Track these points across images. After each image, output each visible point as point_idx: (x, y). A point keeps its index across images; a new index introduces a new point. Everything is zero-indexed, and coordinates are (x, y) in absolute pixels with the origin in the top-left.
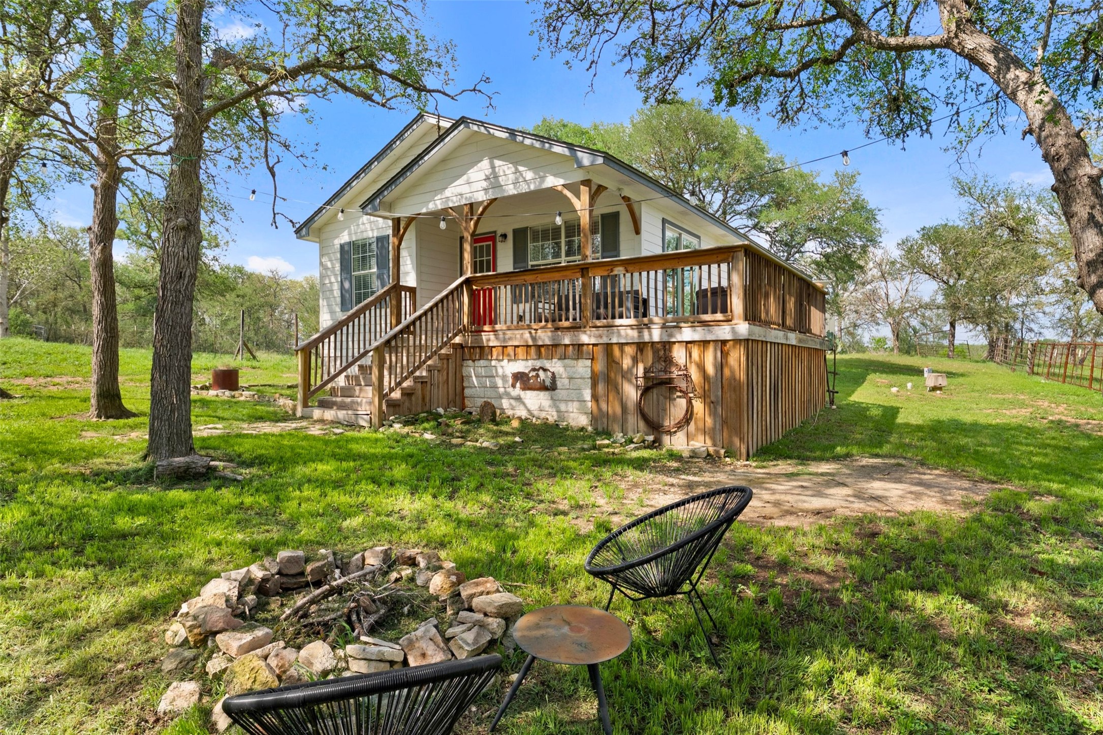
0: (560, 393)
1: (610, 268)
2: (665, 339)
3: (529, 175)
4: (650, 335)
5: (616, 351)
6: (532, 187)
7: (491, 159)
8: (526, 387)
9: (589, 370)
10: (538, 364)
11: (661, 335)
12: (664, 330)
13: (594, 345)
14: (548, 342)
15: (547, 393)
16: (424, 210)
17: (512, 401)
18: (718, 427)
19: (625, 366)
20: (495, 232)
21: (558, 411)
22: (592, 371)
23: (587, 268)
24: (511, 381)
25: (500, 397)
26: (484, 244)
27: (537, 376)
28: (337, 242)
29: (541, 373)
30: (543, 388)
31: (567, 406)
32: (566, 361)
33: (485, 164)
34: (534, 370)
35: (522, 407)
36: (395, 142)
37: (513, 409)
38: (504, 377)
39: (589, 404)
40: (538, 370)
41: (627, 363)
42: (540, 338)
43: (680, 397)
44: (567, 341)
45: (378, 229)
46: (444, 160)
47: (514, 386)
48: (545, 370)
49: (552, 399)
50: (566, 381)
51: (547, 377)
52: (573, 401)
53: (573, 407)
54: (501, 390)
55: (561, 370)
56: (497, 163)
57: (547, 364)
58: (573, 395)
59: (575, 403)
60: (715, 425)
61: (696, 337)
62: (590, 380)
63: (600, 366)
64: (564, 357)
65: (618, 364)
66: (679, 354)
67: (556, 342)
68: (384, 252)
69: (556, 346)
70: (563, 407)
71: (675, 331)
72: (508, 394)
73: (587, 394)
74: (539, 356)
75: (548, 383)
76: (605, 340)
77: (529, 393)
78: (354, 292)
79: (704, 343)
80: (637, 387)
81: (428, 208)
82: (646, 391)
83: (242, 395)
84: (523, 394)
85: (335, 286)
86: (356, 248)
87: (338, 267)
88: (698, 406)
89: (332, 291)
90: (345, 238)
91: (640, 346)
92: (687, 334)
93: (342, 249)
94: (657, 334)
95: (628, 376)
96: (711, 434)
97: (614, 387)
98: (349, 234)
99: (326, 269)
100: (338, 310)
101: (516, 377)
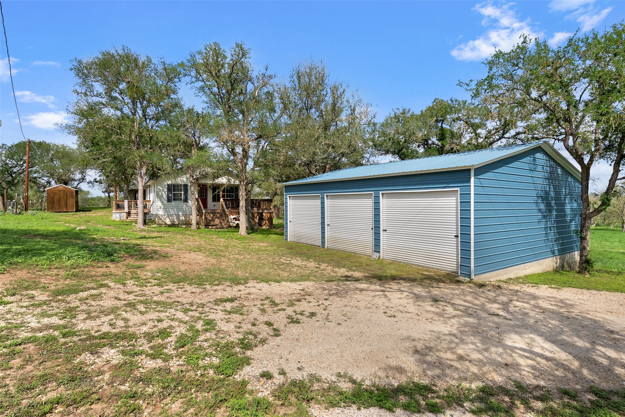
5: (254, 214)
8: (236, 220)
28: (166, 183)
34: (238, 217)
37: (233, 225)
38: (231, 219)
41: (256, 216)
43: (264, 221)
45: (184, 182)
47: (233, 220)
60: (269, 224)
61: (267, 212)
65: (254, 216)
66: (264, 214)
68: (186, 188)
71: (263, 211)
72: (231, 222)
78: (173, 197)
80: (257, 220)
82: (259, 220)
84: (235, 222)
85: (164, 195)
86: (174, 186)
87: (166, 190)
88: (267, 222)
89: (163, 196)
90: (170, 182)
91: (258, 213)
92: (265, 211)
93: (168, 185)
94: (261, 211)
95: (256, 218)
96: (269, 226)
97: (254, 220)
98: (172, 181)
99: (160, 190)
100: (166, 202)
101: (234, 218)
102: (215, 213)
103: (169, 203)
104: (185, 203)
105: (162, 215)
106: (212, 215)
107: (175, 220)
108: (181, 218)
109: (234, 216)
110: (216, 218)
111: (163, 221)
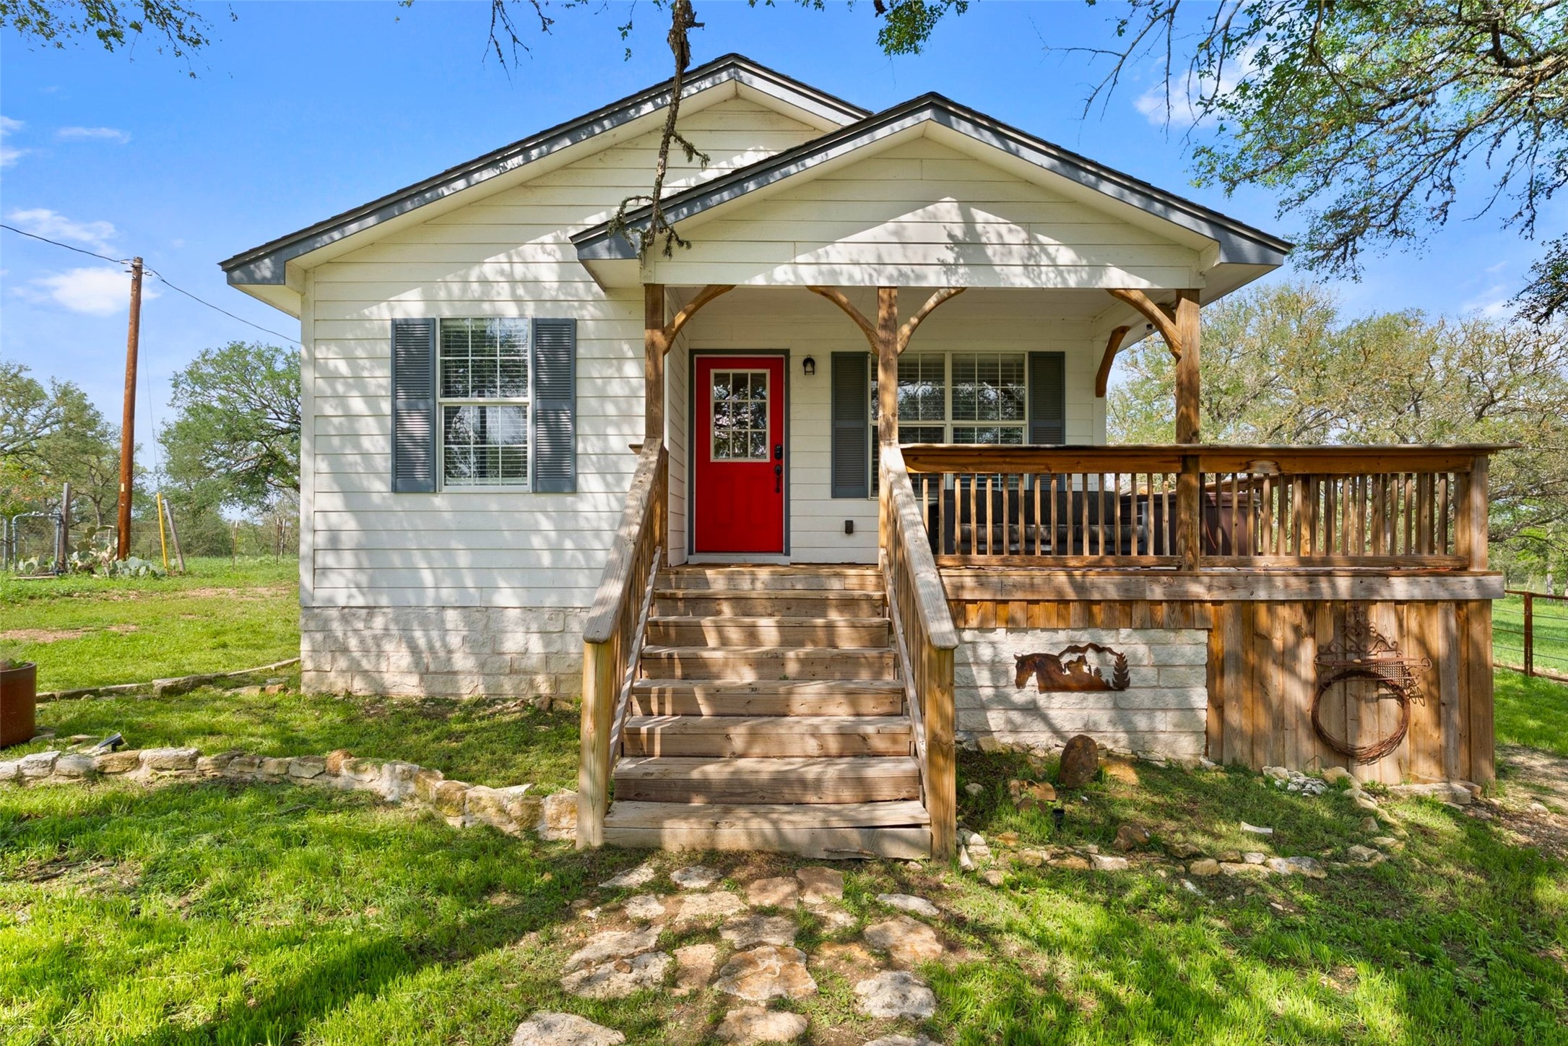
0: (1137, 695)
1: (1244, 460)
2: (1361, 595)
3: (1065, 256)
4: (1333, 587)
5: (1263, 615)
6: (1072, 282)
7: (965, 205)
8: (1049, 685)
9: (1204, 651)
10: (1084, 638)
11: (1353, 587)
12: (1358, 580)
13: (1214, 603)
14: (1113, 594)
15: (1105, 697)
16: (759, 281)
17: (1016, 716)
18: (1452, 745)
19: (1278, 643)
20: (787, 352)
21: (1131, 731)
22: (1210, 652)
23: (1197, 456)
24: (1013, 672)
25: (983, 707)
26: (749, 371)
27: (1082, 660)
28: (383, 314)
29: (1091, 656)
30: (1093, 685)
31: (1151, 718)
32: (1152, 632)
33: (948, 209)
34: (1073, 649)
35: (1038, 725)
36: (637, 105)
37: (1015, 730)
38: (996, 668)
39: (1203, 715)
40: (1084, 650)
41: (1281, 637)
42: (1093, 585)
43: (1386, 696)
44: (1157, 592)
45: (539, 301)
46: (822, 180)
47: (1020, 684)
48: (1099, 649)
49: (1116, 707)
50: (1150, 673)
51: (1104, 662)
52: (1165, 710)
53: (1164, 722)
54: (987, 692)
55: (1142, 650)
56: (980, 215)
57: (1108, 639)
58: (1171, 698)
59: (1170, 714)
60: (1447, 741)
61: (1418, 594)
62: (1204, 670)
63: (1228, 641)
64: (1149, 624)
65: (1266, 639)
66: (1382, 621)
67: (1132, 596)
68: (563, 357)
69: (1128, 603)
70: (1142, 722)
71: (1376, 581)
72: (1002, 700)
73: (1199, 698)
74: (1089, 621)
75: (1108, 676)
76: (1241, 595)
77: (1058, 698)
78: (441, 447)
79: (1431, 603)
80: (1305, 683)
81: (770, 277)
82: (1321, 688)
83: (137, 763)
84: (1042, 699)
85: (369, 425)
86: (454, 339)
87: (380, 378)
88: (1421, 711)
89: (353, 436)
90: (412, 306)
91: (1312, 607)
92: (1400, 587)
93: (402, 331)
94: (1344, 585)
95: (1287, 660)
96: (1439, 757)
97: (1257, 681)
98: (429, 300)
99: (332, 377)
100: (379, 487)
101: (1026, 664)
102: (820, 606)
103: (409, 501)
104: (549, 501)
105: (347, 614)
106: (768, 629)
107: (462, 661)
108: (513, 643)
109: (1033, 643)
110: (810, 669)
111: (355, 669)
